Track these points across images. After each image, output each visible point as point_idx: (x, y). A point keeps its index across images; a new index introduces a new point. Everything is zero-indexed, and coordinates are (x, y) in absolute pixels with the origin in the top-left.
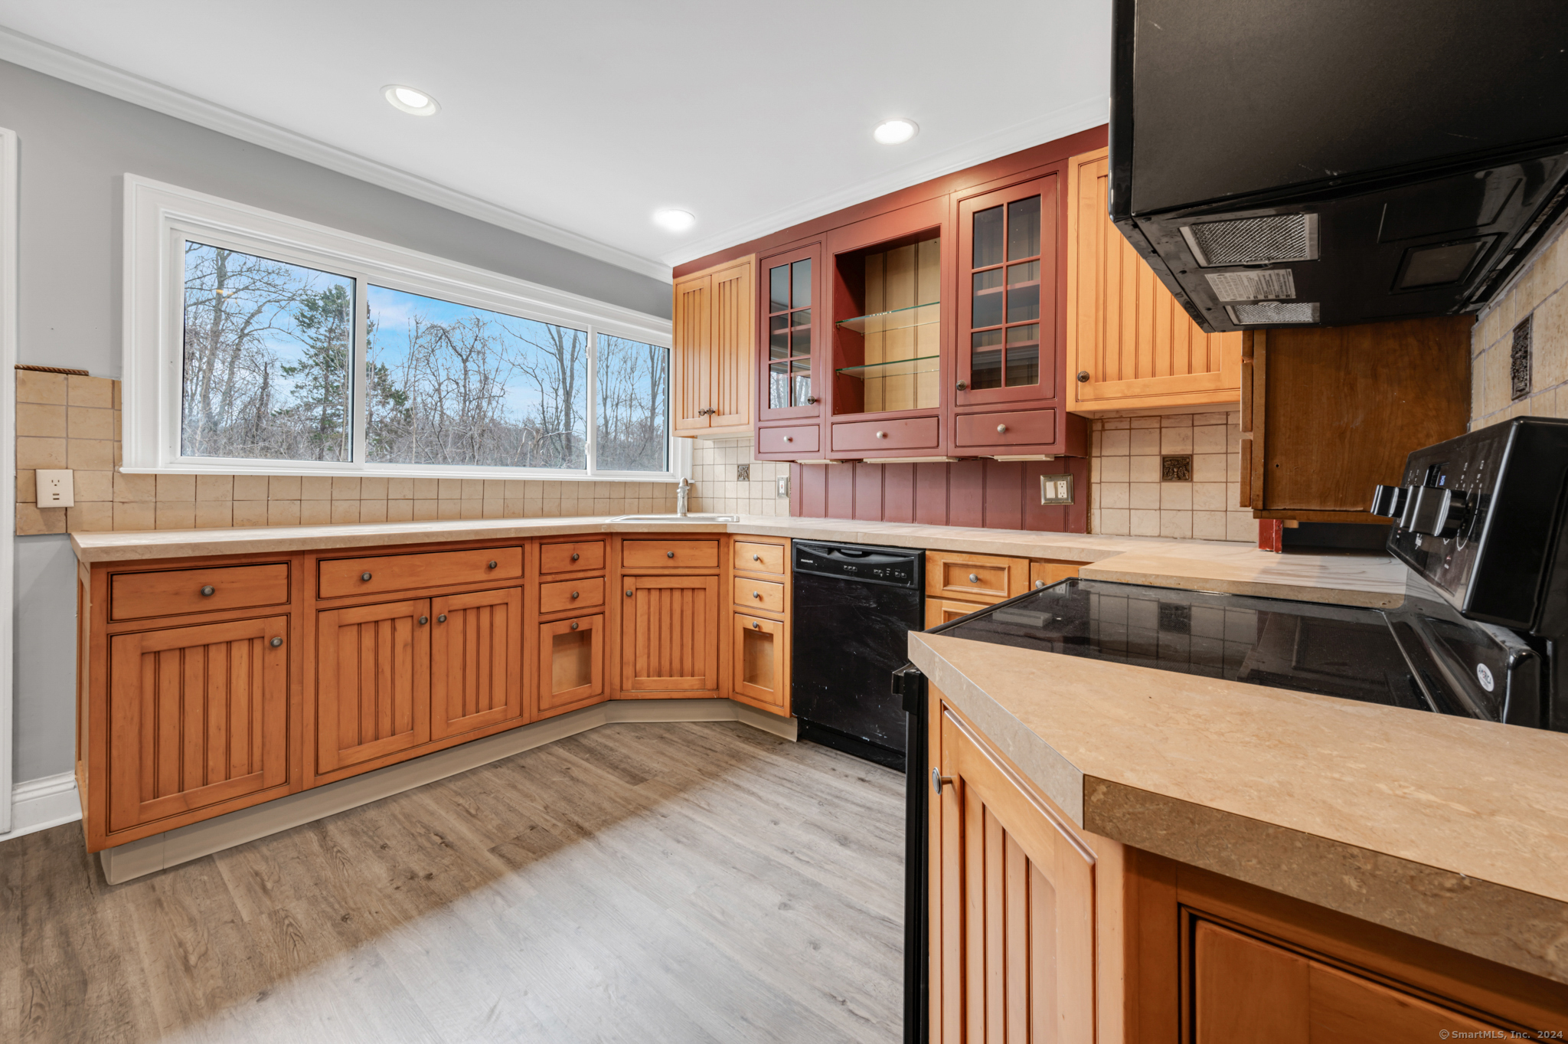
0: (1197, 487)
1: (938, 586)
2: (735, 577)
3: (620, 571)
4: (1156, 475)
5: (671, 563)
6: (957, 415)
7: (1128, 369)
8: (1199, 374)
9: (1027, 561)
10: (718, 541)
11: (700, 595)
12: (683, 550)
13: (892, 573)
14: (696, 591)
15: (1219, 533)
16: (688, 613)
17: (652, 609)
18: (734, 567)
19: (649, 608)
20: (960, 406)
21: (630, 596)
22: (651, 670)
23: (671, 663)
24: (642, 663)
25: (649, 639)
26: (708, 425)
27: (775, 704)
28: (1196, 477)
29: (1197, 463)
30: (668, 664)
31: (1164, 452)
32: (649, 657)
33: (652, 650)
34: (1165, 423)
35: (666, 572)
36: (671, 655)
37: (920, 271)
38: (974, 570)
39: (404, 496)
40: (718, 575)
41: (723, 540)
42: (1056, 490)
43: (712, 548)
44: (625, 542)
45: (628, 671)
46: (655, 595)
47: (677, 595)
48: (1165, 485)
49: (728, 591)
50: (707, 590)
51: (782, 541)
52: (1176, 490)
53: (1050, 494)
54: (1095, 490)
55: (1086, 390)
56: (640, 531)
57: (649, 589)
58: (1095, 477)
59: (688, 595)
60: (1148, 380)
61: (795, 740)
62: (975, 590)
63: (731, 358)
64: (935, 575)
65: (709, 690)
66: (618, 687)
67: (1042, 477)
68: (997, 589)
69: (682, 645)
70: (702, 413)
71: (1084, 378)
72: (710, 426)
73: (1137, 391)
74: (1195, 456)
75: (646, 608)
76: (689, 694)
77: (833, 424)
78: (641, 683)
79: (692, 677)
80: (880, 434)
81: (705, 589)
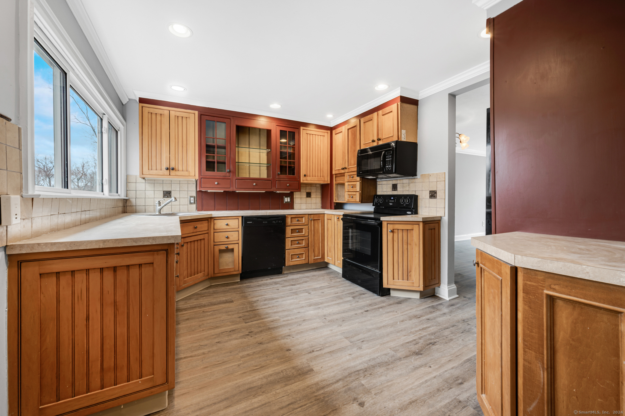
0: (312, 199)
1: (289, 223)
2: (214, 232)
4: (305, 196)
5: (195, 230)
6: (277, 181)
7: (311, 175)
8: (322, 178)
9: (308, 215)
10: (208, 220)
11: (203, 241)
12: (199, 225)
13: (278, 222)
14: (201, 240)
15: (315, 208)
16: (199, 249)
17: (188, 250)
18: (214, 229)
20: (277, 178)
21: (182, 246)
22: (188, 274)
23: (194, 270)
24: (186, 273)
25: (187, 263)
26: (169, 174)
27: (235, 271)
28: (312, 196)
29: (312, 194)
31: (307, 191)
32: (187, 270)
33: (188, 267)
34: (307, 185)
35: (194, 234)
36: (194, 267)
37: (250, 136)
38: (297, 218)
40: (208, 233)
42: (287, 200)
43: (206, 223)
45: (182, 278)
46: (189, 244)
47: (196, 243)
48: (307, 198)
49: (211, 238)
51: (238, 218)
52: (309, 199)
53: (286, 201)
54: (295, 199)
55: (305, 178)
56: (188, 219)
57: (187, 242)
58: (295, 197)
59: (199, 242)
60: (314, 178)
61: (239, 281)
62: (297, 223)
64: (289, 221)
65: (206, 276)
66: (179, 286)
67: (284, 197)
68: (302, 222)
69: (197, 262)
70: (167, 169)
71: (305, 176)
73: (313, 180)
74: (312, 193)
75: (186, 250)
76: (200, 280)
77: (236, 179)
78: (186, 281)
79: (201, 273)
80: (254, 184)
81: (204, 239)
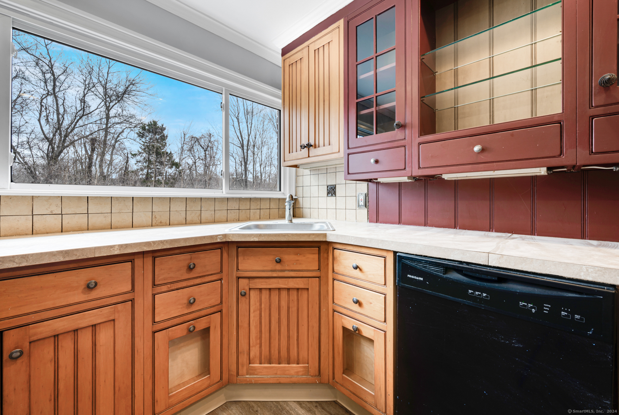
2: (334, 280)
3: (235, 274)
5: (278, 267)
6: (593, 117)
10: (319, 248)
11: (304, 294)
12: (289, 256)
14: (300, 290)
16: (294, 309)
17: (263, 306)
18: (333, 271)
19: (261, 305)
20: (597, 107)
21: (244, 295)
22: (263, 357)
23: (279, 352)
24: (255, 352)
25: (261, 331)
26: (307, 156)
27: (377, 408)
30: (277, 352)
32: (261, 347)
33: (263, 341)
35: (275, 274)
36: (279, 345)
39: (52, 211)
40: (319, 277)
41: (323, 247)
43: (314, 254)
44: (239, 249)
45: (243, 359)
46: (265, 294)
47: (284, 294)
49: (327, 291)
50: (309, 290)
51: (384, 254)
56: (252, 240)
57: (261, 289)
59: (294, 294)
63: (324, 104)
65: (312, 375)
66: (235, 373)
69: (289, 337)
70: (303, 147)
72: (309, 156)
75: (258, 304)
76: (294, 379)
77: (420, 144)
78: (254, 369)
79: (298, 364)
80: (477, 148)
81: (308, 289)
